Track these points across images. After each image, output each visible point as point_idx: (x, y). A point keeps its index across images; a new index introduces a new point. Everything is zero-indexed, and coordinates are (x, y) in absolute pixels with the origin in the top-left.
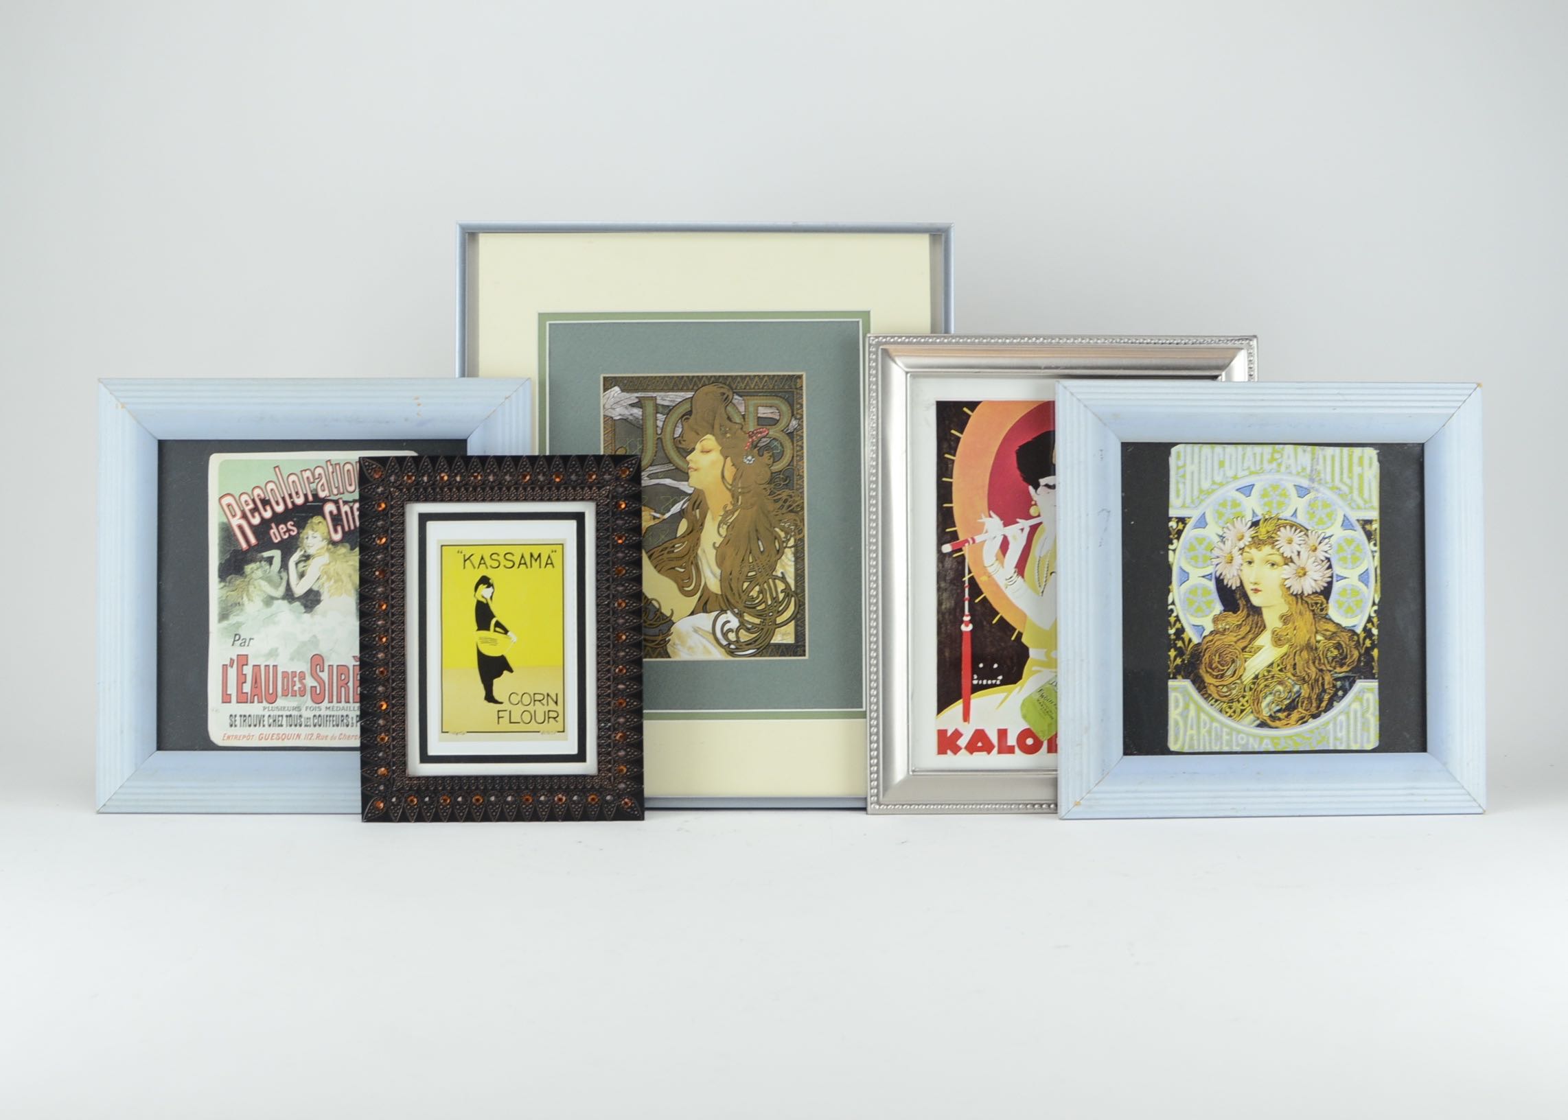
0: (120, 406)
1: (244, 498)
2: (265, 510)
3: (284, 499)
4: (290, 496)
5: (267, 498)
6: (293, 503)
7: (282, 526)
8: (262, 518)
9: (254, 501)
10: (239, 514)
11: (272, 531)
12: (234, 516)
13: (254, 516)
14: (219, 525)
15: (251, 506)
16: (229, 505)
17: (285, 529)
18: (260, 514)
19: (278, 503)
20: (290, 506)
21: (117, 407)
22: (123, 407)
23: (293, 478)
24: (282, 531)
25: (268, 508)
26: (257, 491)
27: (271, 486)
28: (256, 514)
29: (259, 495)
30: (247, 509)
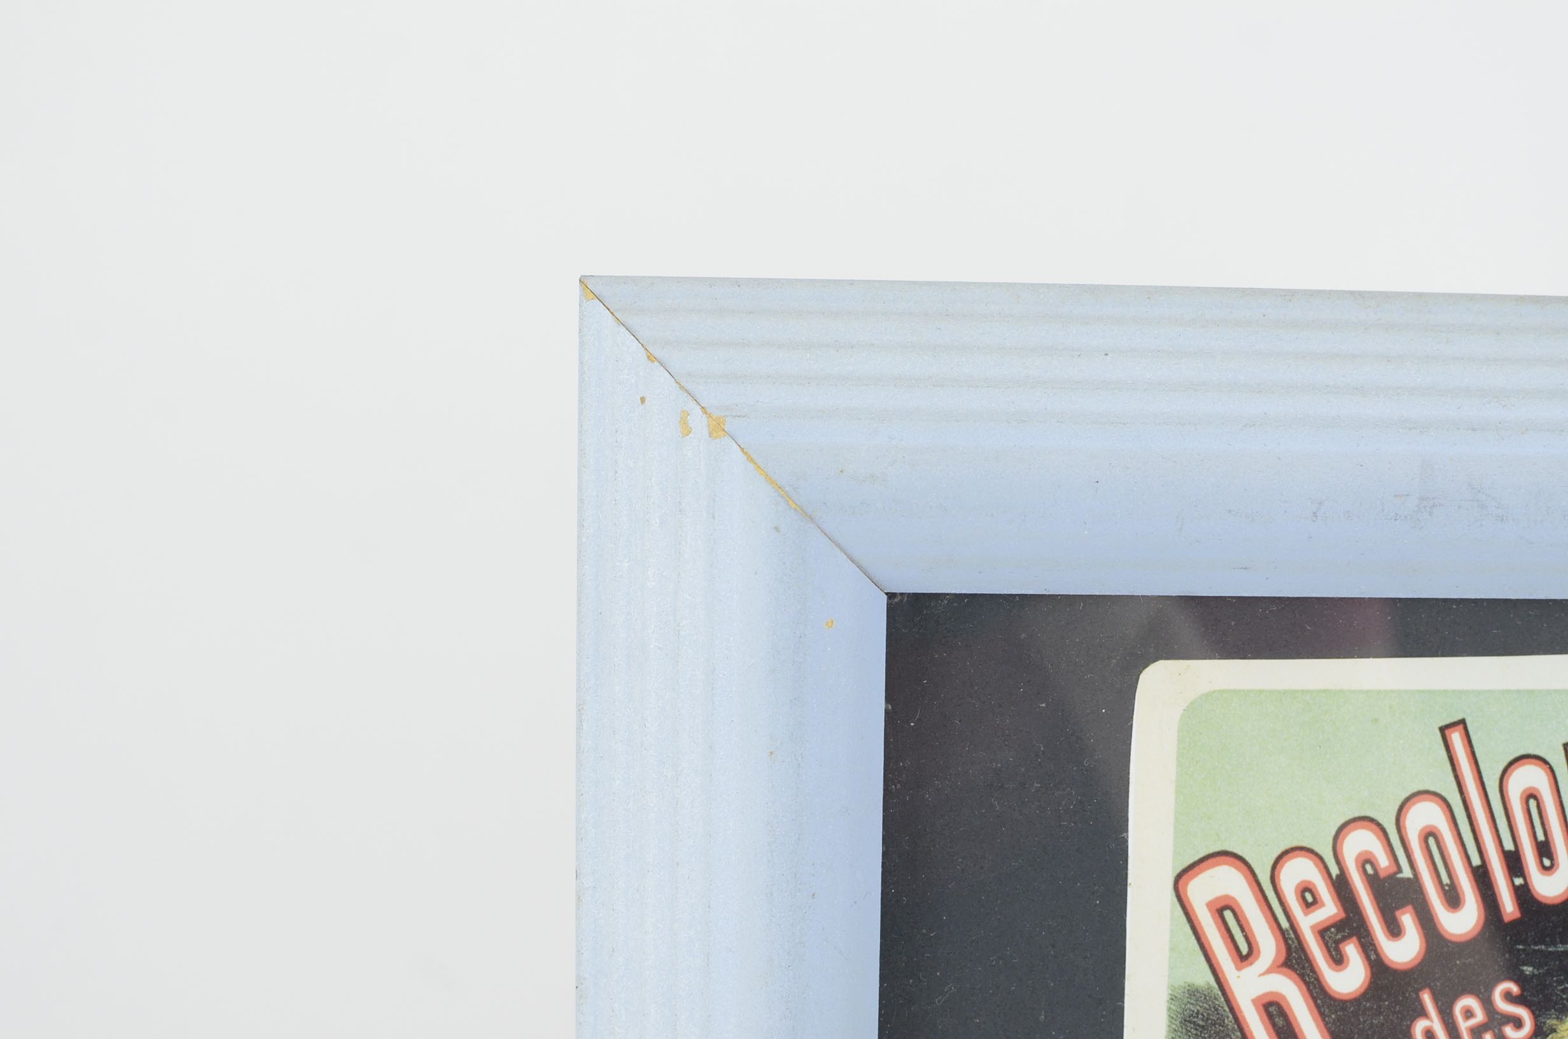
0: (698, 422)
1: (1299, 871)
2: (1394, 930)
3: (1482, 877)
4: (1514, 863)
5: (1407, 873)
6: (1524, 894)
7: (1469, 1001)
8: (1377, 965)
9: (1341, 887)
10: (1268, 946)
11: (1420, 1026)
12: (1244, 958)
13: (1338, 960)
14: (1173, 998)
15: (1329, 909)
16: (1223, 908)
17: (1480, 1017)
18: (1369, 948)
19: (1453, 899)
20: (1509, 906)
21: (686, 429)
22: (717, 428)
23: (1529, 777)
24: (1464, 1025)
25: (1407, 920)
26: (1360, 842)
27: (1425, 815)
28: (1351, 950)
29: (1366, 860)
30: (1308, 923)
